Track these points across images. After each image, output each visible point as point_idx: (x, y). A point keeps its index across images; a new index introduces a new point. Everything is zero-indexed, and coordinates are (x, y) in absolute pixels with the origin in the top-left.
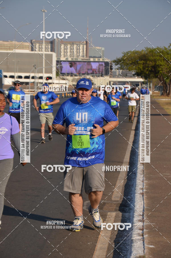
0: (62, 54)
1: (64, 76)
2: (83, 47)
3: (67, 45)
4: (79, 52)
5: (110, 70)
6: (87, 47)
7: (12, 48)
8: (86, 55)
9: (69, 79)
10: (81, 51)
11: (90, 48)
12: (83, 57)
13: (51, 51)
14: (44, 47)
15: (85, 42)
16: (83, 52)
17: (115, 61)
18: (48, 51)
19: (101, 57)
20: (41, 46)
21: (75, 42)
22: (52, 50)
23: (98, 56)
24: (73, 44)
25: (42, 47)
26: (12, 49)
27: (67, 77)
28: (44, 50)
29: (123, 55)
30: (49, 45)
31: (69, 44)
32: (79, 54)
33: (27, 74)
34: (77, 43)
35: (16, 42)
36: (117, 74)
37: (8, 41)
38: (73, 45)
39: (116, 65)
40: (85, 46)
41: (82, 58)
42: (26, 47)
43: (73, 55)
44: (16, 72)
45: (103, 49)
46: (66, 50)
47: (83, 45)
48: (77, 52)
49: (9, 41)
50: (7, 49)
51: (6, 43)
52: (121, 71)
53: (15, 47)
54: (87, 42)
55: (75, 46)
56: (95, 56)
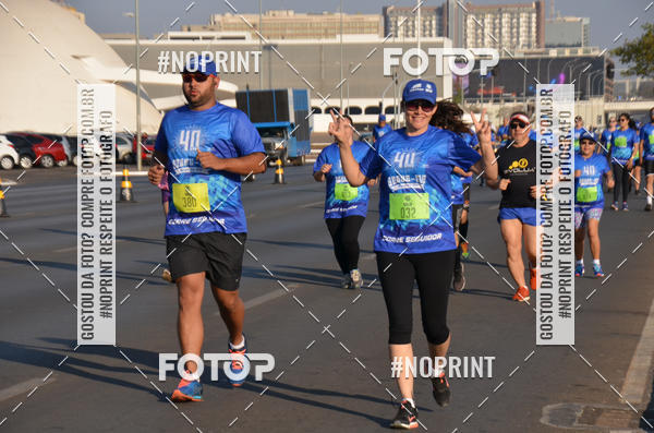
0: (468, 40)
1: (475, 102)
2: (530, 18)
3: (484, 15)
4: (518, 33)
5: (605, 79)
6: (538, 18)
7: (333, 31)
8: (538, 41)
9: (489, 110)
10: (523, 29)
11: (547, 20)
12: (529, 46)
13: (440, 34)
14: (418, 24)
15: (534, 5)
16: (529, 32)
17: (619, 52)
18: (431, 35)
19: (579, 45)
20: (410, 23)
21: (507, 7)
22: (443, 31)
23: (571, 43)
24: (500, 12)
25: (414, 26)
26: (334, 35)
27: (485, 105)
28: (418, 32)
29: (645, 32)
30: (434, 17)
31: (489, 12)
32: (518, 38)
33: (374, 102)
34: (512, 9)
35: (344, 15)
36: (627, 91)
37: (322, 14)
38: (501, 14)
39: (623, 61)
40: (534, 15)
41: (526, 49)
42: (370, 27)
43: (500, 42)
44: (345, 96)
45: (586, 21)
46: (480, 31)
47: (530, 13)
48: (511, 33)
49: (325, 13)
50: (319, 36)
51: (316, 19)
52: (639, 80)
53: (342, 29)
54: (538, 5)
55: (506, 18)
56: (562, 42)
